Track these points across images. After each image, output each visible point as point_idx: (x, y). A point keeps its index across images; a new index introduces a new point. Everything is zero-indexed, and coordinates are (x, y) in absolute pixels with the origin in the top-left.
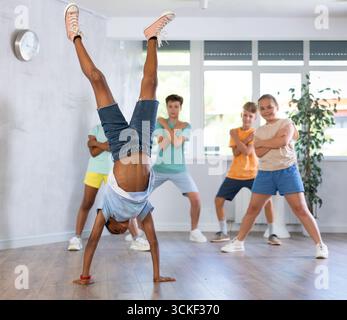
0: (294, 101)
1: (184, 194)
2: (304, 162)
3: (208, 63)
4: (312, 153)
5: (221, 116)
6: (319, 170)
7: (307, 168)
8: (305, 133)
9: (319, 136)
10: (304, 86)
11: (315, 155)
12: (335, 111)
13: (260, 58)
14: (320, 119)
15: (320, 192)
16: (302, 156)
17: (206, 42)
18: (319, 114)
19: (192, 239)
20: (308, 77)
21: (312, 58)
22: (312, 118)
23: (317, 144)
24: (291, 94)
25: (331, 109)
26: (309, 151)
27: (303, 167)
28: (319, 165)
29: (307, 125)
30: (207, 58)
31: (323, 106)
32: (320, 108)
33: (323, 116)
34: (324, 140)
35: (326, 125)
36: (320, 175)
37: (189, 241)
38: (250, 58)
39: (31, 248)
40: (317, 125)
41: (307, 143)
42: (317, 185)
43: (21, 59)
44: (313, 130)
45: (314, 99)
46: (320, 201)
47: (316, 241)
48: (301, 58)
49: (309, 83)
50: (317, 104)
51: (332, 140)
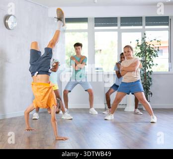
0: (139, 46)
1: (86, 91)
2: (143, 75)
3: (96, 28)
4: (147, 71)
5: (101, 50)
6: (150, 79)
7: (145, 78)
8: (144, 61)
9: (150, 63)
10: (143, 38)
11: (149, 71)
12: (158, 50)
13: (122, 25)
14: (151, 54)
15: (151, 89)
16: (142, 72)
17: (95, 18)
18: (150, 52)
19: (90, 113)
20: (145, 34)
21: (147, 25)
22: (147, 54)
23: (150, 66)
24: (137, 42)
25: (156, 49)
26: (145, 70)
27: (143, 78)
28: (150, 76)
29: (145, 57)
30: (96, 26)
31: (152, 48)
32: (151, 49)
33: (153, 53)
34: (153, 65)
35: (154, 57)
36: (151, 81)
37: (89, 114)
38: (116, 25)
39: (15, 118)
40: (150, 57)
41: (145, 66)
42: (150, 86)
43: (9, 29)
44: (148, 59)
45: (148, 45)
46: (151, 94)
47: (151, 114)
48: (141, 25)
49: (145, 37)
50: (149, 47)
51: (157, 64)
